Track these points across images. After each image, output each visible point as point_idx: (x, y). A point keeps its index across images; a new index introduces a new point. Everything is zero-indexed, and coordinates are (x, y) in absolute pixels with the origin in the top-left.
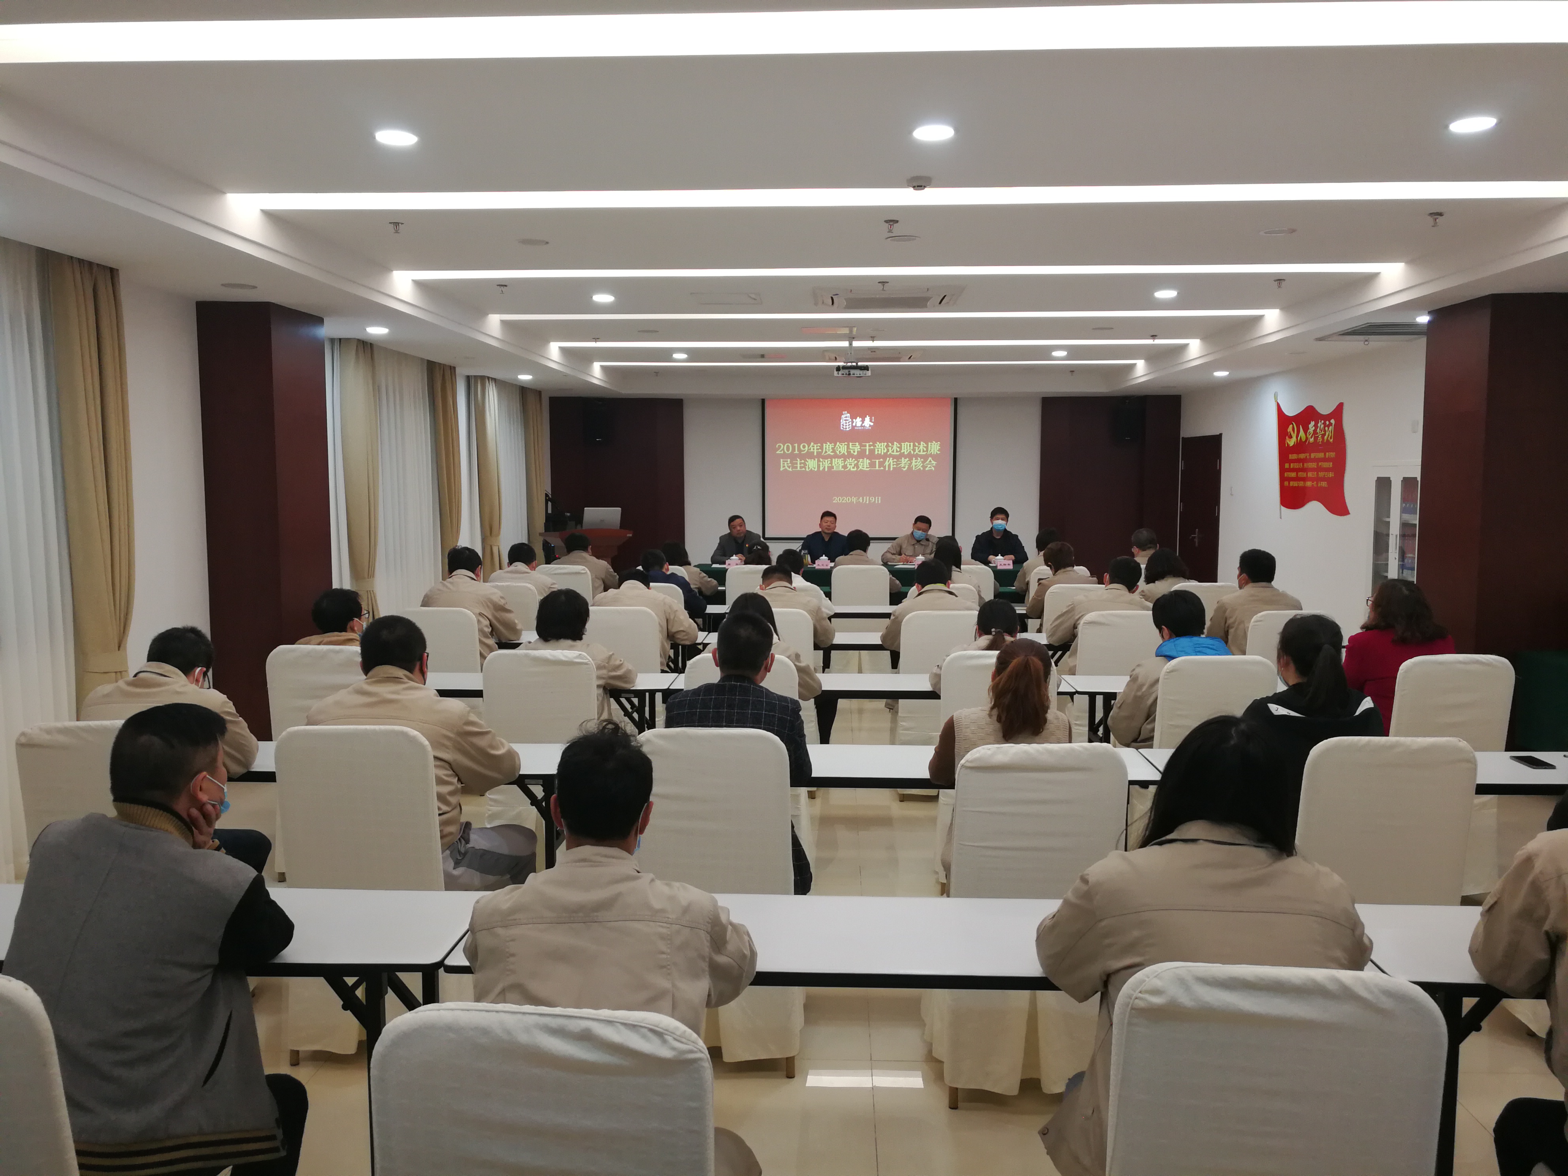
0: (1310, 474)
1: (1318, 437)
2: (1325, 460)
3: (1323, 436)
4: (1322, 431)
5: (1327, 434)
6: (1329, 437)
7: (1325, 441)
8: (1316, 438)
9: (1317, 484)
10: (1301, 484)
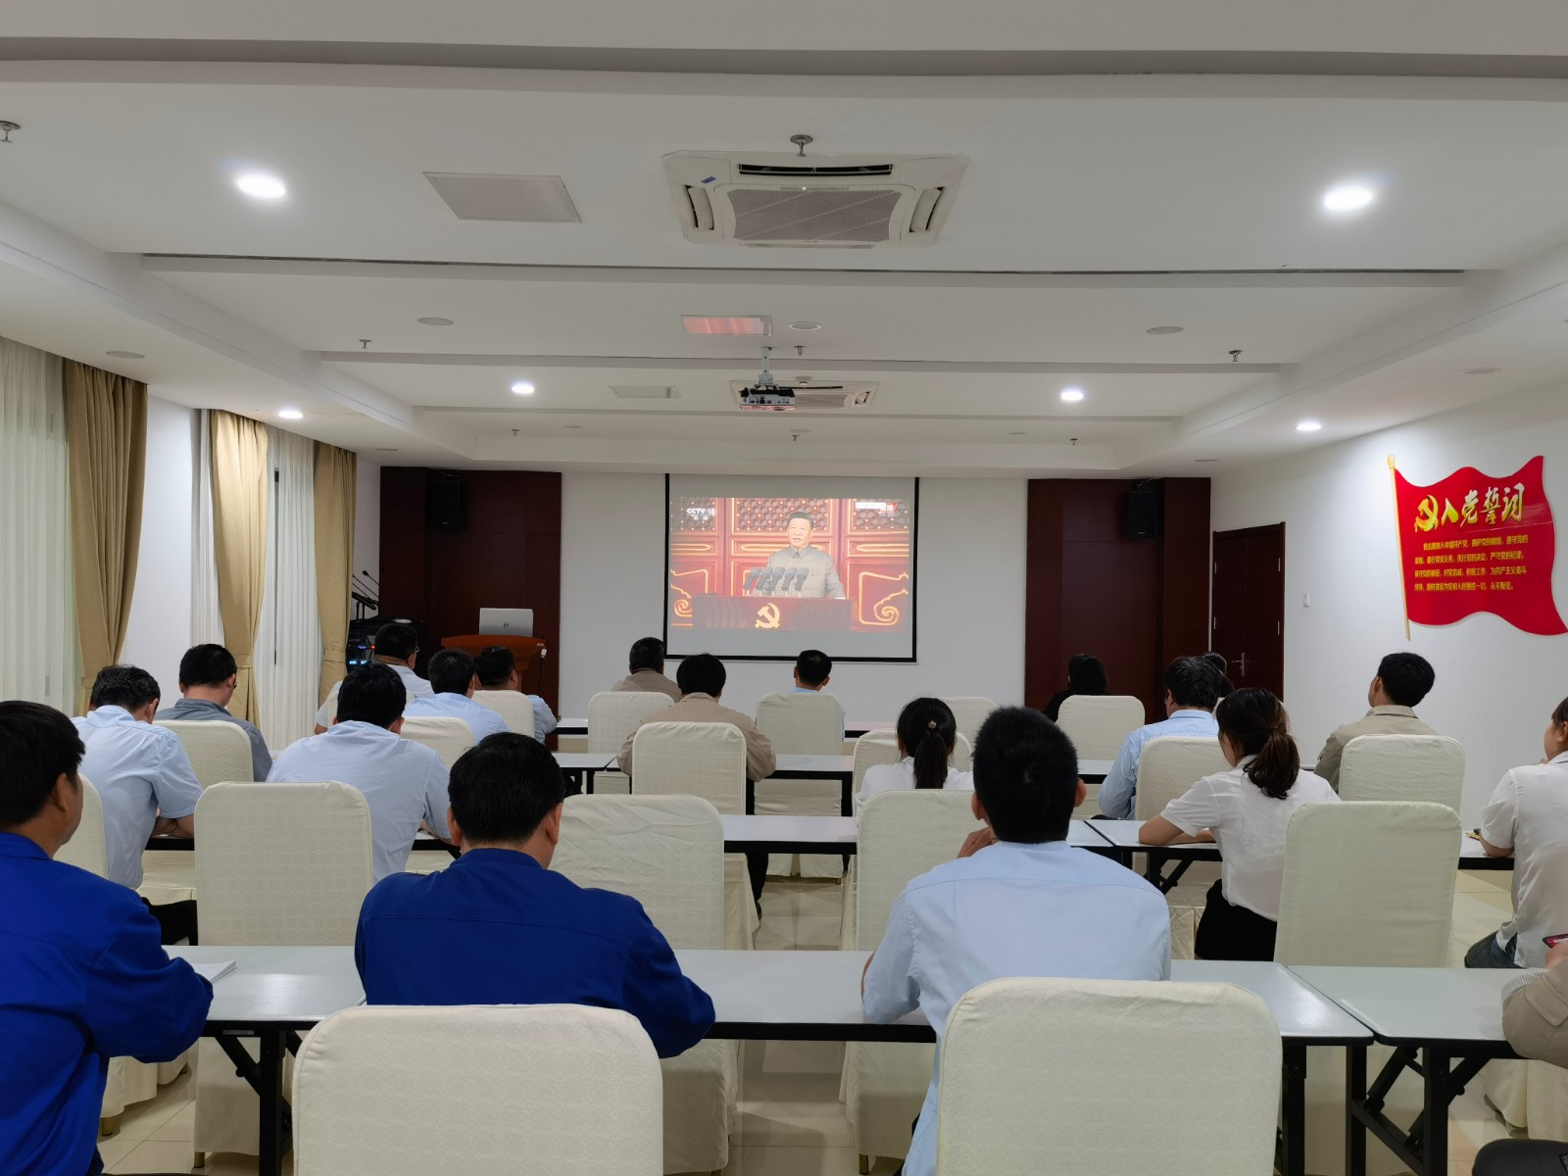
0: (1471, 572)
1: (1487, 513)
2: (1504, 547)
3: (1498, 512)
4: (1494, 504)
5: (1507, 507)
6: (1513, 512)
7: (1503, 519)
8: (1482, 517)
9: (1488, 586)
10: (1453, 586)
